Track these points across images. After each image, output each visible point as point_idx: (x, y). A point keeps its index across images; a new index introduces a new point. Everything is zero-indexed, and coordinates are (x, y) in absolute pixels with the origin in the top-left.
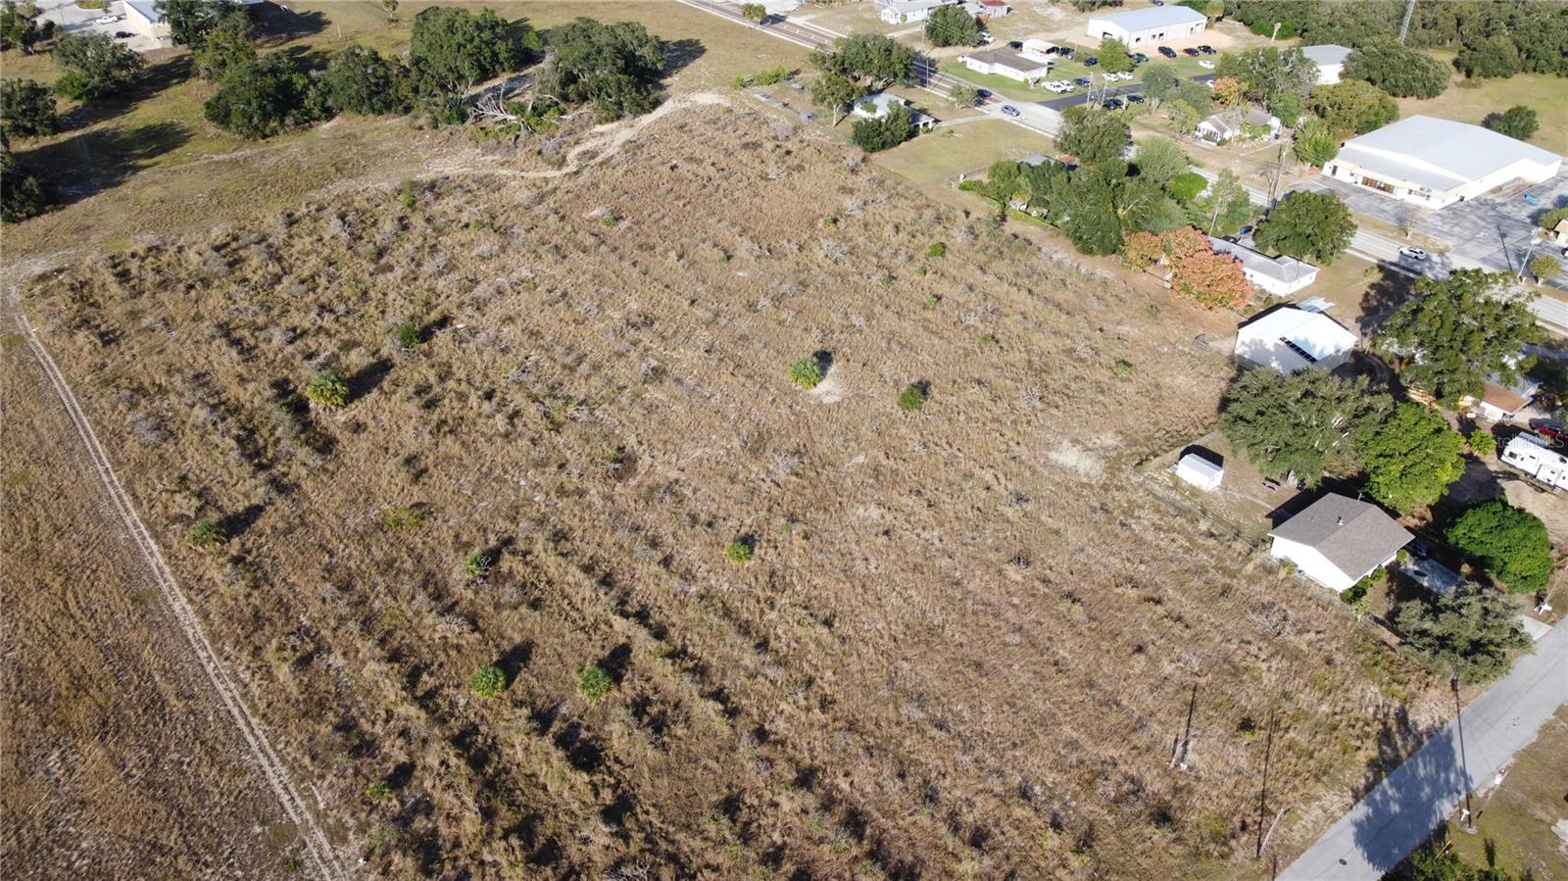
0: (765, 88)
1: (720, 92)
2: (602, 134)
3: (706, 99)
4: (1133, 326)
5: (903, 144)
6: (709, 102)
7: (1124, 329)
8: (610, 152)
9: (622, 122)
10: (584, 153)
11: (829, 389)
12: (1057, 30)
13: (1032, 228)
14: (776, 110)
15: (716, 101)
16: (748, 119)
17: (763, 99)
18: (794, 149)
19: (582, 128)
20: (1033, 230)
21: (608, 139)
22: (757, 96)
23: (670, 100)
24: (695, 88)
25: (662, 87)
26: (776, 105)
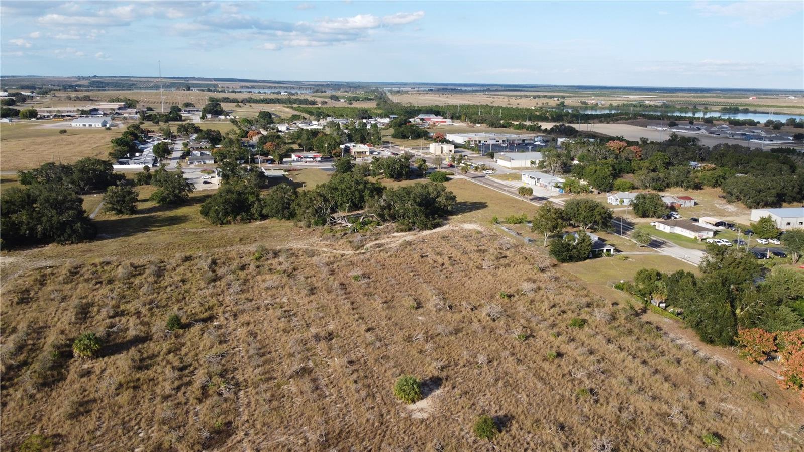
0: (512, 226)
1: (481, 224)
2: (394, 237)
3: (470, 226)
4: (736, 404)
5: (588, 261)
6: (471, 228)
7: (725, 406)
8: (392, 245)
9: (411, 232)
11: (423, 408)
12: (729, 216)
13: (666, 320)
15: (475, 228)
16: (489, 238)
17: (506, 230)
18: (510, 255)
19: (385, 233)
20: (666, 322)
21: (397, 239)
22: (503, 228)
23: (448, 225)
24: (467, 221)
25: (447, 219)
26: (513, 234)
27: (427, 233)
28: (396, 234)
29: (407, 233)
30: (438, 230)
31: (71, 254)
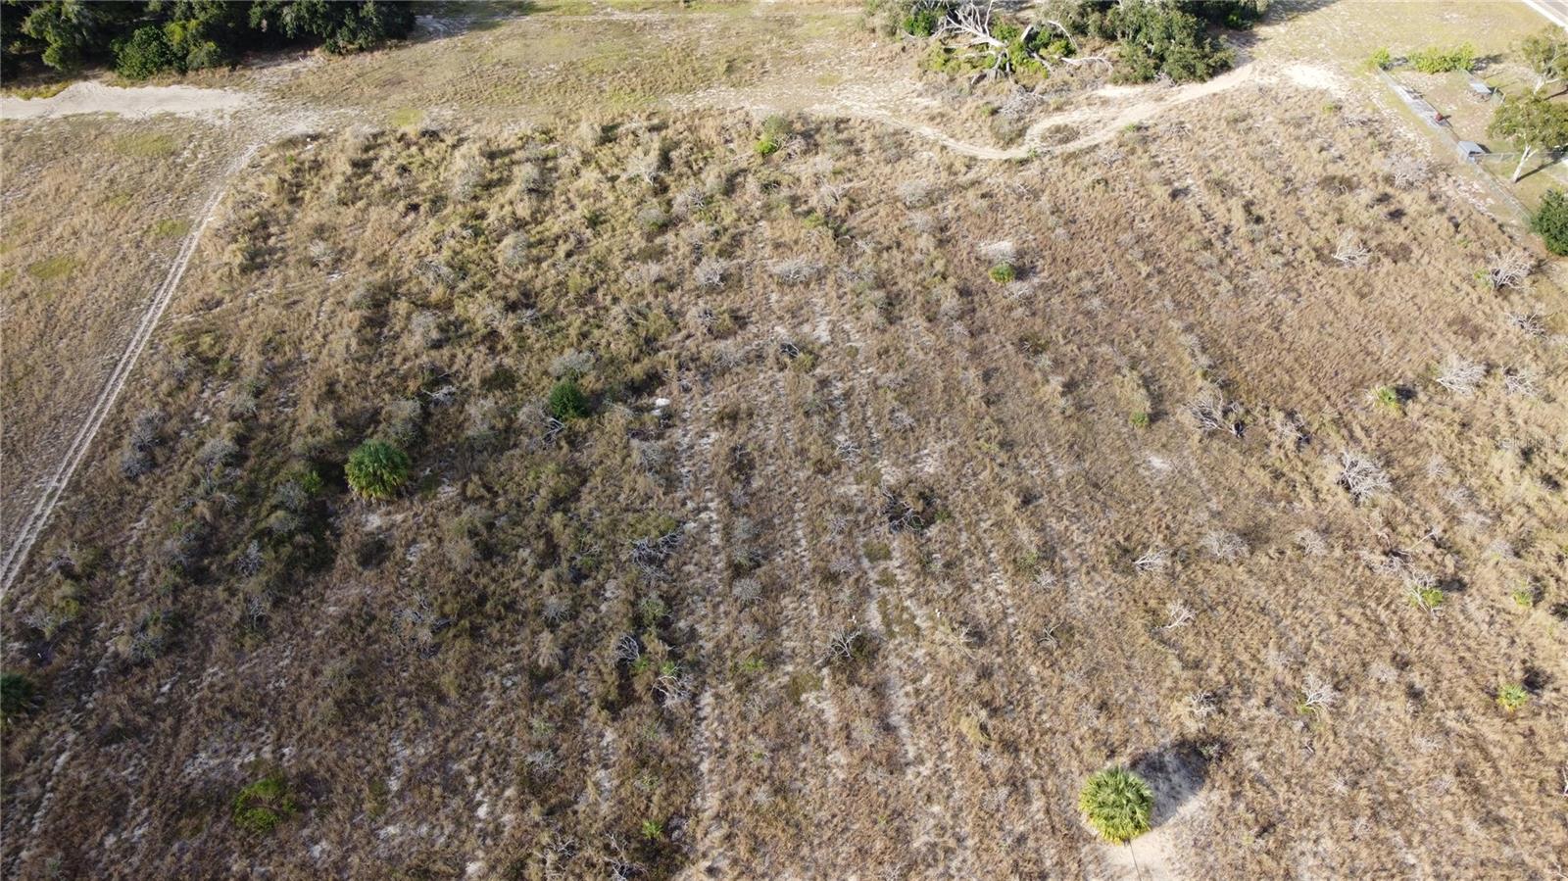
0: (1425, 81)
1: (1340, 70)
2: (1105, 102)
3: (1308, 76)
6: (1311, 84)
8: (1099, 136)
9: (1149, 88)
10: (1058, 130)
14: (1421, 123)
15: (1324, 86)
16: (1358, 131)
17: (1408, 98)
18: (1412, 210)
19: (1084, 85)
21: (1112, 111)
22: (1400, 90)
23: (1249, 67)
24: (1302, 54)
25: (1250, 40)
26: (1425, 115)
27: (1193, 91)
28: (1110, 91)
29: (1139, 89)
30: (1221, 83)
31: (356, 92)
